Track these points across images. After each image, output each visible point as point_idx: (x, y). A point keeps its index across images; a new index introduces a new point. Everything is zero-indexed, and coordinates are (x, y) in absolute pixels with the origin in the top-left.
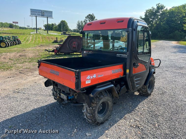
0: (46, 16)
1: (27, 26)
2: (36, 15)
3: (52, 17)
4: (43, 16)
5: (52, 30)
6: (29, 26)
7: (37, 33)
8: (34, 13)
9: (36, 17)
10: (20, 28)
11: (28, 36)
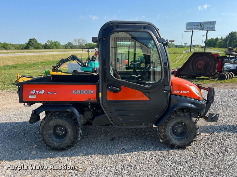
0: (205, 29)
1: (185, 44)
2: (193, 30)
3: (214, 29)
4: (201, 29)
5: (214, 47)
6: (187, 44)
7: (190, 51)
8: (191, 27)
9: (193, 31)
10: (177, 46)
11: (178, 56)
